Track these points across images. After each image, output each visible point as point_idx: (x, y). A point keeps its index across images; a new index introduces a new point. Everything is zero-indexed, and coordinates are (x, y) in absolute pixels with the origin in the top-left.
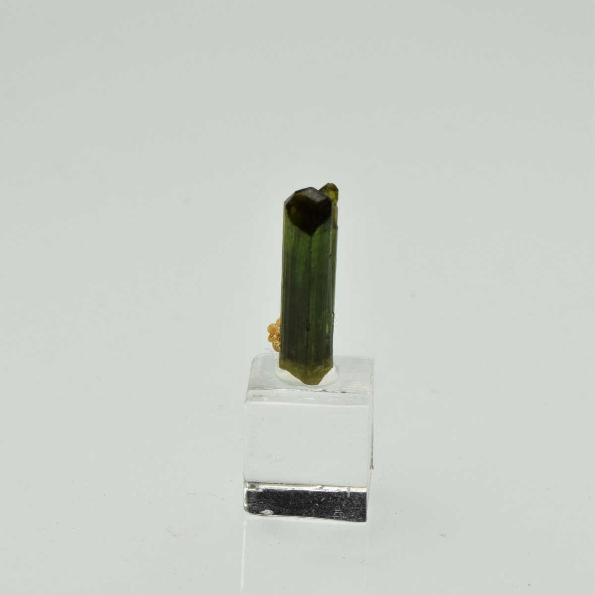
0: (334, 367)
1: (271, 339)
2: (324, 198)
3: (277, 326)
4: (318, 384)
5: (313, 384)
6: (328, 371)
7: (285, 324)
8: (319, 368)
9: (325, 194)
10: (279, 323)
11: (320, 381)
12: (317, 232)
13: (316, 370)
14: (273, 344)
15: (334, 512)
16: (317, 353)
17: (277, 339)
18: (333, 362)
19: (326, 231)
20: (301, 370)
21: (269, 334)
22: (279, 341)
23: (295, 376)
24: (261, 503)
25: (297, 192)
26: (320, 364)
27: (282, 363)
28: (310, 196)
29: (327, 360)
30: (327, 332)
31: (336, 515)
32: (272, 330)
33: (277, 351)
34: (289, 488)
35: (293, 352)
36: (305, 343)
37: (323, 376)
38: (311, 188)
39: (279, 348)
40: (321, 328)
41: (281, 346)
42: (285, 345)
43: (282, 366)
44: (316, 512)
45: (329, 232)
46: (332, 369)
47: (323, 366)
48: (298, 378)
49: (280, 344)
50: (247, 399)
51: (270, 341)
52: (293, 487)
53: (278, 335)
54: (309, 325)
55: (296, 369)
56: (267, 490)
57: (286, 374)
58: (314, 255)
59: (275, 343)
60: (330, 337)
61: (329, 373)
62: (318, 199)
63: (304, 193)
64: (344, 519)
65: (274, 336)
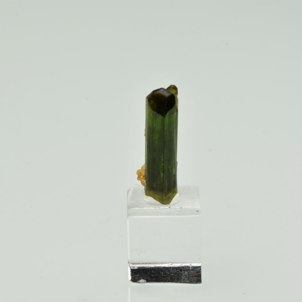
0: (178, 193)
1: (139, 178)
2: (170, 94)
3: (142, 171)
4: (169, 204)
5: (166, 204)
6: (174, 196)
7: (149, 170)
8: (170, 194)
9: (170, 91)
10: (144, 169)
11: (170, 202)
12: (167, 115)
13: (168, 196)
14: (141, 181)
15: (181, 278)
16: (169, 185)
17: (143, 178)
18: (177, 190)
19: (172, 113)
20: (159, 196)
21: (138, 176)
22: (144, 179)
23: (156, 200)
24: (138, 276)
25: (154, 91)
26: (171, 192)
27: (147, 193)
28: (162, 93)
29: (174, 190)
30: (174, 173)
31: (183, 281)
32: (139, 174)
33: (144, 185)
34: (152, 266)
35: (155, 186)
36: (162, 181)
37: (172, 199)
38: (162, 89)
39: (145, 184)
40: (170, 171)
41: (146, 182)
42: (150, 182)
43: (147, 194)
44: (171, 279)
45: (174, 114)
46: (177, 194)
47: (172, 193)
48: (158, 201)
49: (145, 181)
50: (128, 216)
51: (138, 180)
52: (155, 265)
53: (144, 176)
54: (164, 169)
55: (157, 196)
56: (139, 267)
57: (150, 199)
58: (166, 128)
59: (142, 181)
60: (175, 176)
61: (175, 197)
62: (167, 95)
63: (158, 92)
64: (187, 283)
65: (141, 177)
